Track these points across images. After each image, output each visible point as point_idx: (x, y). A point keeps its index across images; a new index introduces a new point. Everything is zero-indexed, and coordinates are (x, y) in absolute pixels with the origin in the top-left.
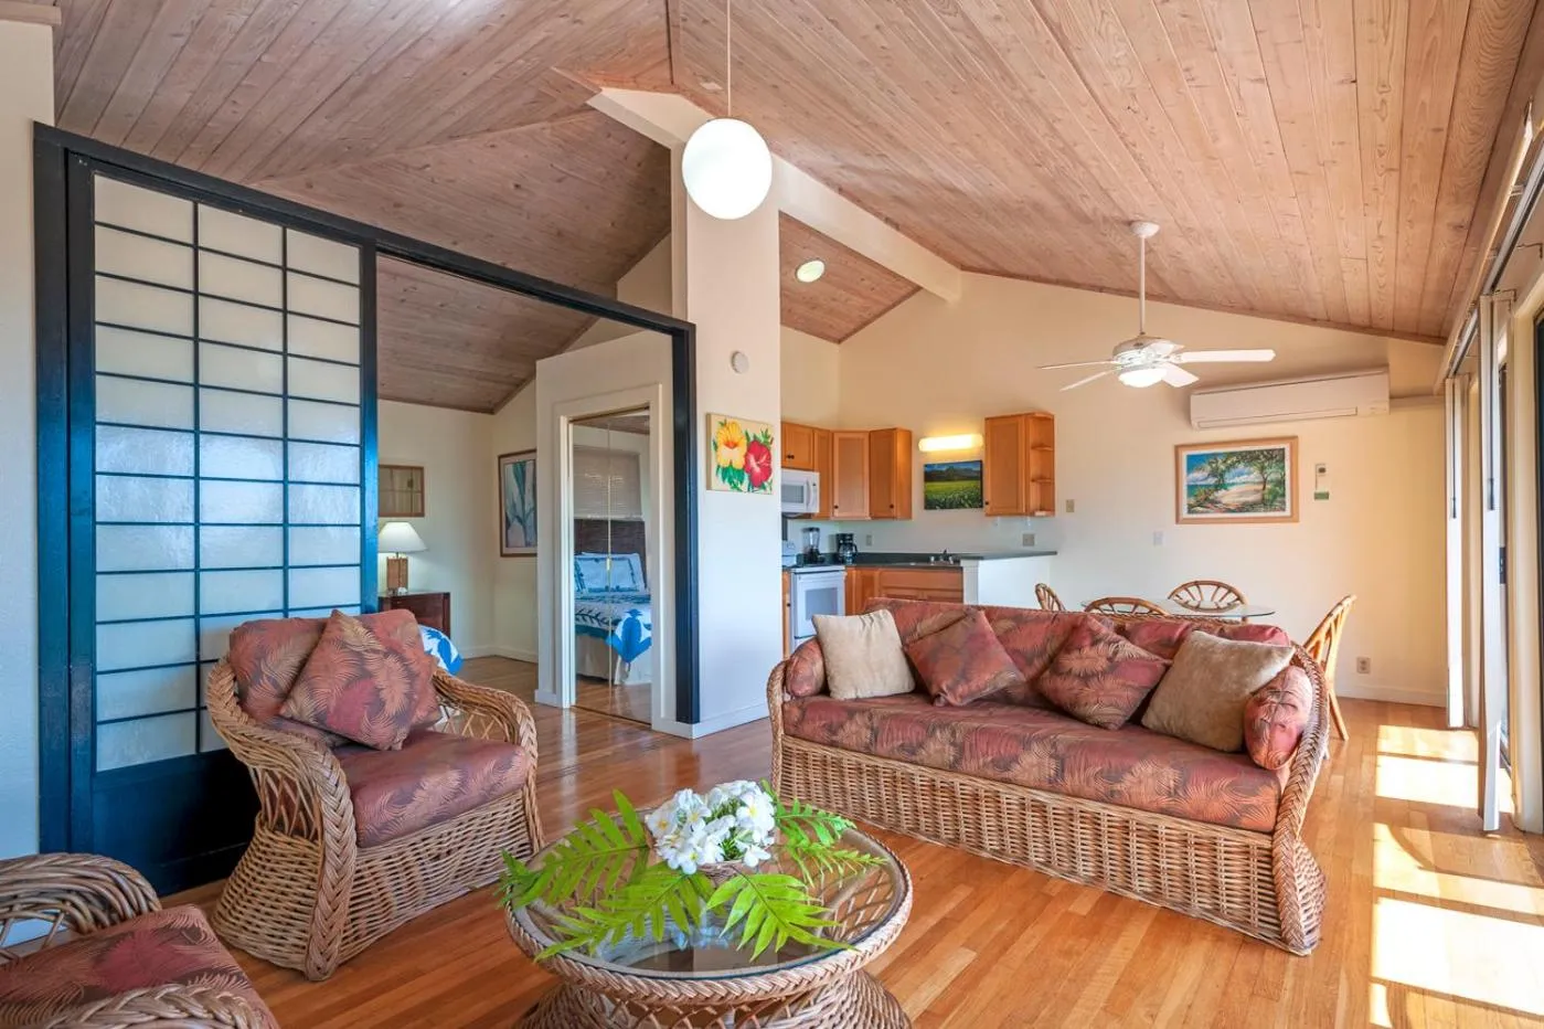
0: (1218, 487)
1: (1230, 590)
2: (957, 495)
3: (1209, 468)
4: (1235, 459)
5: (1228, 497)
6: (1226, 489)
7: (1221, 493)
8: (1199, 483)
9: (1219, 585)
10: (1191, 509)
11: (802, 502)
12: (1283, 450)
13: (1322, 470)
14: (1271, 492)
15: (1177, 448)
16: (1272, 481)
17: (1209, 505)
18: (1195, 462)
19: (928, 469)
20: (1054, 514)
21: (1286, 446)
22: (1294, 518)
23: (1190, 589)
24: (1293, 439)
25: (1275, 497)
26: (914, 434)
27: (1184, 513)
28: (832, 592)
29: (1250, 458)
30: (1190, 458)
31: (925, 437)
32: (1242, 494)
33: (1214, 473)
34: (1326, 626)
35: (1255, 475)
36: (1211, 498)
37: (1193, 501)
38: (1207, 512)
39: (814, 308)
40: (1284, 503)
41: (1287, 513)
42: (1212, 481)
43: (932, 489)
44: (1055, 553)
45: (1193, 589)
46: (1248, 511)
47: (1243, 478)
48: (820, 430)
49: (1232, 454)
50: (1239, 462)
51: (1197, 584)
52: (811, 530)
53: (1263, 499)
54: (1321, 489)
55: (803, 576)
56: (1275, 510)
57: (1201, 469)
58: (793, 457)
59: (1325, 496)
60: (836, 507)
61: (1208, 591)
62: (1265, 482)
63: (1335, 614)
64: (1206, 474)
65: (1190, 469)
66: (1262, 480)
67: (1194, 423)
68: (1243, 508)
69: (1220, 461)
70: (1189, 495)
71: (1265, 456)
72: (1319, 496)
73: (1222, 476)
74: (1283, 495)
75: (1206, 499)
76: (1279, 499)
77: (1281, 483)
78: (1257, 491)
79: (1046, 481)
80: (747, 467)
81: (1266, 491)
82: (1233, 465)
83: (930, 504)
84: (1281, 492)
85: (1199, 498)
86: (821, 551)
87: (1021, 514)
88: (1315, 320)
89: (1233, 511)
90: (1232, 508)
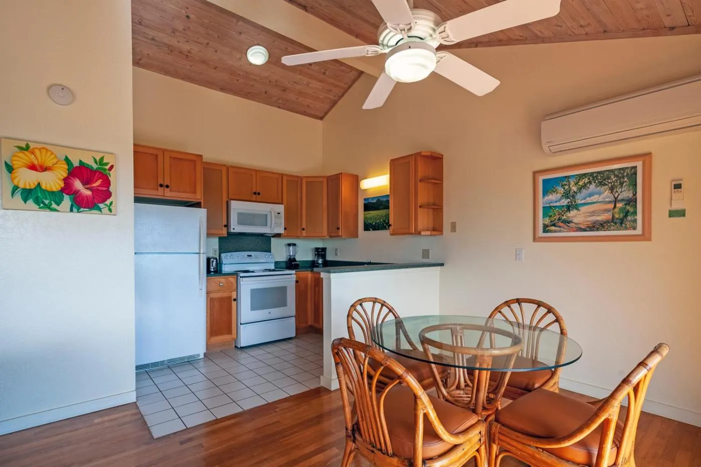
0: (569, 208)
1: (550, 310)
2: (381, 220)
3: (561, 190)
4: (586, 180)
5: (577, 217)
6: (577, 209)
7: (573, 213)
8: (555, 204)
9: (539, 304)
10: (546, 229)
11: (266, 225)
12: (636, 167)
13: (678, 186)
14: (621, 209)
15: (535, 173)
16: (622, 200)
17: (562, 224)
18: (549, 186)
19: (366, 202)
20: (442, 234)
21: (639, 164)
22: (646, 236)
23: (512, 306)
24: (646, 157)
25: (626, 216)
26: (359, 178)
27: (541, 233)
28: (283, 290)
29: (601, 179)
30: (545, 182)
31: (365, 179)
32: (593, 213)
33: (566, 195)
34: (621, 397)
35: (606, 195)
36: (564, 217)
37: (547, 221)
38: (560, 231)
39: (285, 91)
40: (635, 221)
41: (639, 231)
42: (565, 202)
43: (368, 216)
44: (442, 265)
45: (515, 306)
46: (598, 230)
47: (595, 198)
48: (287, 175)
49: (584, 175)
50: (590, 183)
51: (519, 301)
52: (289, 245)
53: (613, 217)
54: (676, 206)
55: (244, 279)
56: (626, 229)
57: (556, 191)
58: (259, 194)
59: (681, 213)
60: (304, 229)
61: (529, 308)
62: (616, 201)
63: (635, 380)
64: (559, 196)
65: (545, 193)
66: (612, 198)
67: (545, 147)
68: (593, 227)
69: (572, 183)
70: (545, 215)
71: (616, 176)
72: (672, 214)
73: (573, 197)
74: (635, 213)
75: (559, 219)
76: (629, 218)
77: (632, 202)
78: (608, 210)
79: (436, 208)
80: (67, 188)
81: (616, 210)
82: (584, 186)
83: (367, 227)
84: (631, 210)
85: (553, 219)
86: (297, 260)
87: (412, 234)
88: (672, 28)
89: (585, 230)
90: (583, 227)
